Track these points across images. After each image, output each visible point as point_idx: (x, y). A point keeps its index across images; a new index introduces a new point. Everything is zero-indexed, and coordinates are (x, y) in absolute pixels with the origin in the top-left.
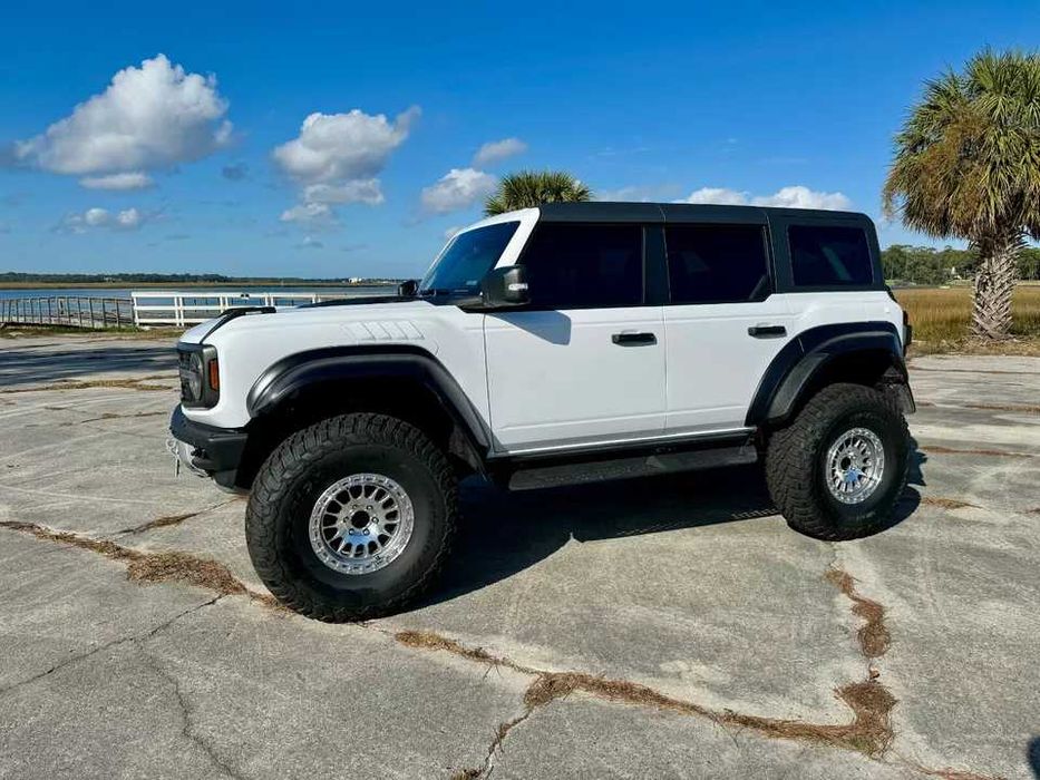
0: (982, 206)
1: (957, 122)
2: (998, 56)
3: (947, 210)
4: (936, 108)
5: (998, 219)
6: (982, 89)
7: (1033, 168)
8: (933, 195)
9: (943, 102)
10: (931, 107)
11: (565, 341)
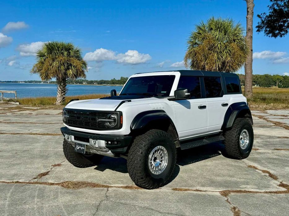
0: (215, 65)
1: (207, 39)
2: (215, 19)
3: (205, 66)
4: (200, 34)
5: (219, 69)
6: (212, 29)
7: (228, 54)
8: (201, 61)
9: (201, 32)
10: (198, 33)
11: (190, 108)
